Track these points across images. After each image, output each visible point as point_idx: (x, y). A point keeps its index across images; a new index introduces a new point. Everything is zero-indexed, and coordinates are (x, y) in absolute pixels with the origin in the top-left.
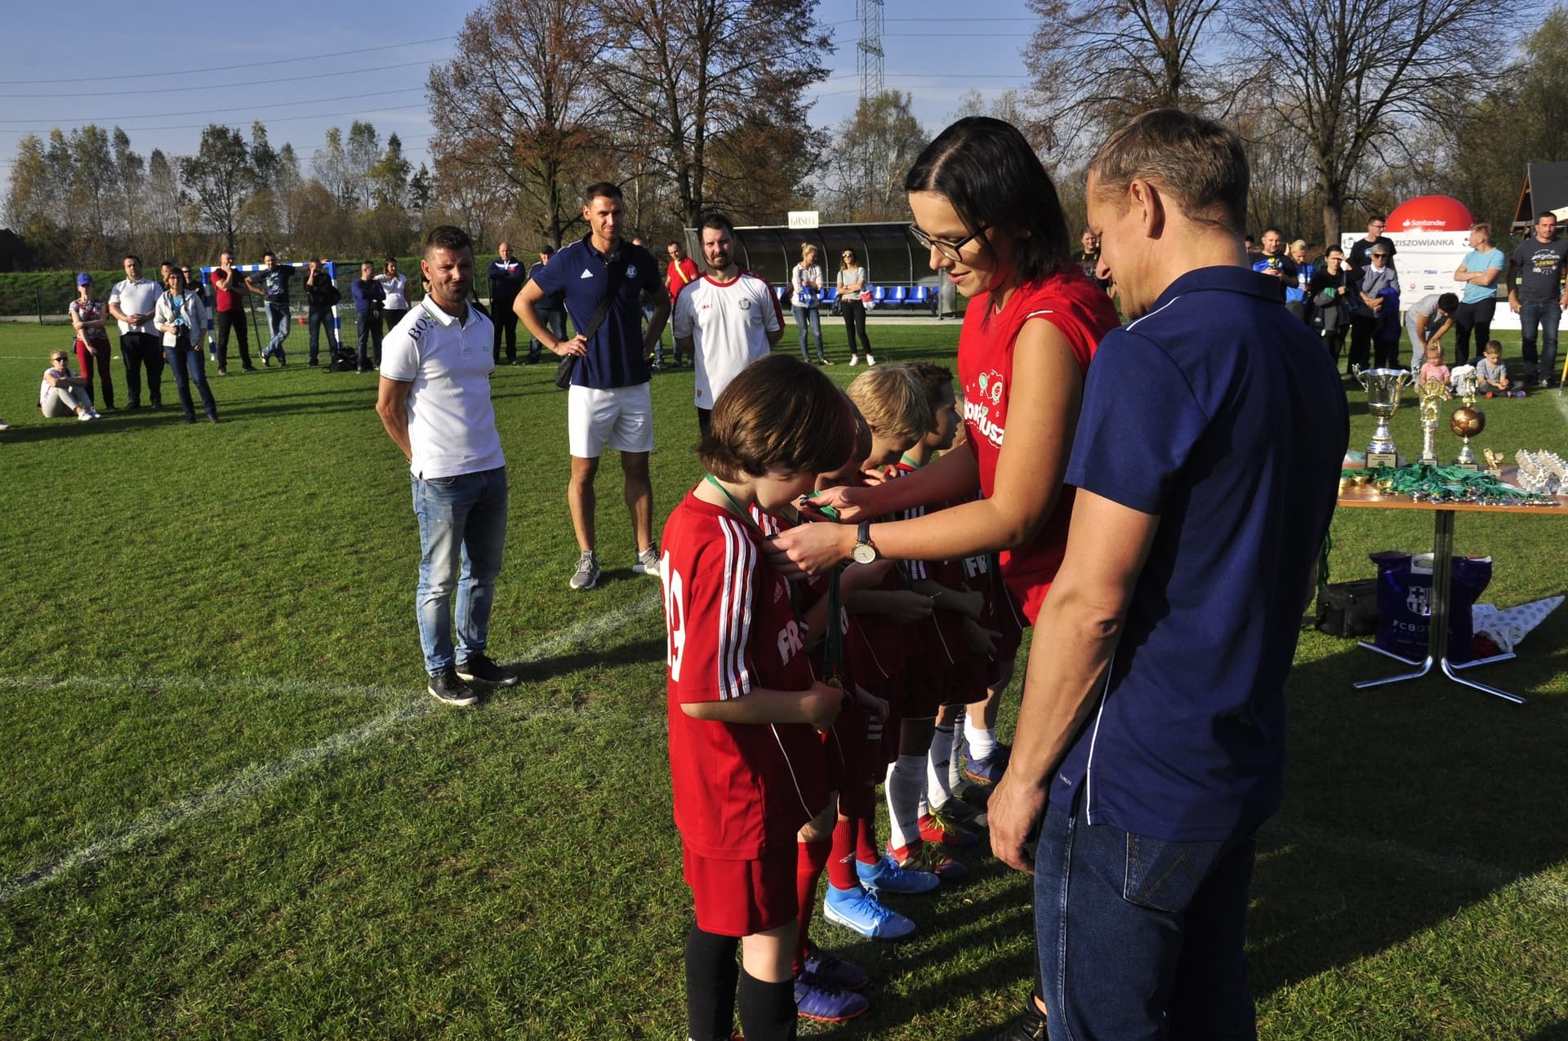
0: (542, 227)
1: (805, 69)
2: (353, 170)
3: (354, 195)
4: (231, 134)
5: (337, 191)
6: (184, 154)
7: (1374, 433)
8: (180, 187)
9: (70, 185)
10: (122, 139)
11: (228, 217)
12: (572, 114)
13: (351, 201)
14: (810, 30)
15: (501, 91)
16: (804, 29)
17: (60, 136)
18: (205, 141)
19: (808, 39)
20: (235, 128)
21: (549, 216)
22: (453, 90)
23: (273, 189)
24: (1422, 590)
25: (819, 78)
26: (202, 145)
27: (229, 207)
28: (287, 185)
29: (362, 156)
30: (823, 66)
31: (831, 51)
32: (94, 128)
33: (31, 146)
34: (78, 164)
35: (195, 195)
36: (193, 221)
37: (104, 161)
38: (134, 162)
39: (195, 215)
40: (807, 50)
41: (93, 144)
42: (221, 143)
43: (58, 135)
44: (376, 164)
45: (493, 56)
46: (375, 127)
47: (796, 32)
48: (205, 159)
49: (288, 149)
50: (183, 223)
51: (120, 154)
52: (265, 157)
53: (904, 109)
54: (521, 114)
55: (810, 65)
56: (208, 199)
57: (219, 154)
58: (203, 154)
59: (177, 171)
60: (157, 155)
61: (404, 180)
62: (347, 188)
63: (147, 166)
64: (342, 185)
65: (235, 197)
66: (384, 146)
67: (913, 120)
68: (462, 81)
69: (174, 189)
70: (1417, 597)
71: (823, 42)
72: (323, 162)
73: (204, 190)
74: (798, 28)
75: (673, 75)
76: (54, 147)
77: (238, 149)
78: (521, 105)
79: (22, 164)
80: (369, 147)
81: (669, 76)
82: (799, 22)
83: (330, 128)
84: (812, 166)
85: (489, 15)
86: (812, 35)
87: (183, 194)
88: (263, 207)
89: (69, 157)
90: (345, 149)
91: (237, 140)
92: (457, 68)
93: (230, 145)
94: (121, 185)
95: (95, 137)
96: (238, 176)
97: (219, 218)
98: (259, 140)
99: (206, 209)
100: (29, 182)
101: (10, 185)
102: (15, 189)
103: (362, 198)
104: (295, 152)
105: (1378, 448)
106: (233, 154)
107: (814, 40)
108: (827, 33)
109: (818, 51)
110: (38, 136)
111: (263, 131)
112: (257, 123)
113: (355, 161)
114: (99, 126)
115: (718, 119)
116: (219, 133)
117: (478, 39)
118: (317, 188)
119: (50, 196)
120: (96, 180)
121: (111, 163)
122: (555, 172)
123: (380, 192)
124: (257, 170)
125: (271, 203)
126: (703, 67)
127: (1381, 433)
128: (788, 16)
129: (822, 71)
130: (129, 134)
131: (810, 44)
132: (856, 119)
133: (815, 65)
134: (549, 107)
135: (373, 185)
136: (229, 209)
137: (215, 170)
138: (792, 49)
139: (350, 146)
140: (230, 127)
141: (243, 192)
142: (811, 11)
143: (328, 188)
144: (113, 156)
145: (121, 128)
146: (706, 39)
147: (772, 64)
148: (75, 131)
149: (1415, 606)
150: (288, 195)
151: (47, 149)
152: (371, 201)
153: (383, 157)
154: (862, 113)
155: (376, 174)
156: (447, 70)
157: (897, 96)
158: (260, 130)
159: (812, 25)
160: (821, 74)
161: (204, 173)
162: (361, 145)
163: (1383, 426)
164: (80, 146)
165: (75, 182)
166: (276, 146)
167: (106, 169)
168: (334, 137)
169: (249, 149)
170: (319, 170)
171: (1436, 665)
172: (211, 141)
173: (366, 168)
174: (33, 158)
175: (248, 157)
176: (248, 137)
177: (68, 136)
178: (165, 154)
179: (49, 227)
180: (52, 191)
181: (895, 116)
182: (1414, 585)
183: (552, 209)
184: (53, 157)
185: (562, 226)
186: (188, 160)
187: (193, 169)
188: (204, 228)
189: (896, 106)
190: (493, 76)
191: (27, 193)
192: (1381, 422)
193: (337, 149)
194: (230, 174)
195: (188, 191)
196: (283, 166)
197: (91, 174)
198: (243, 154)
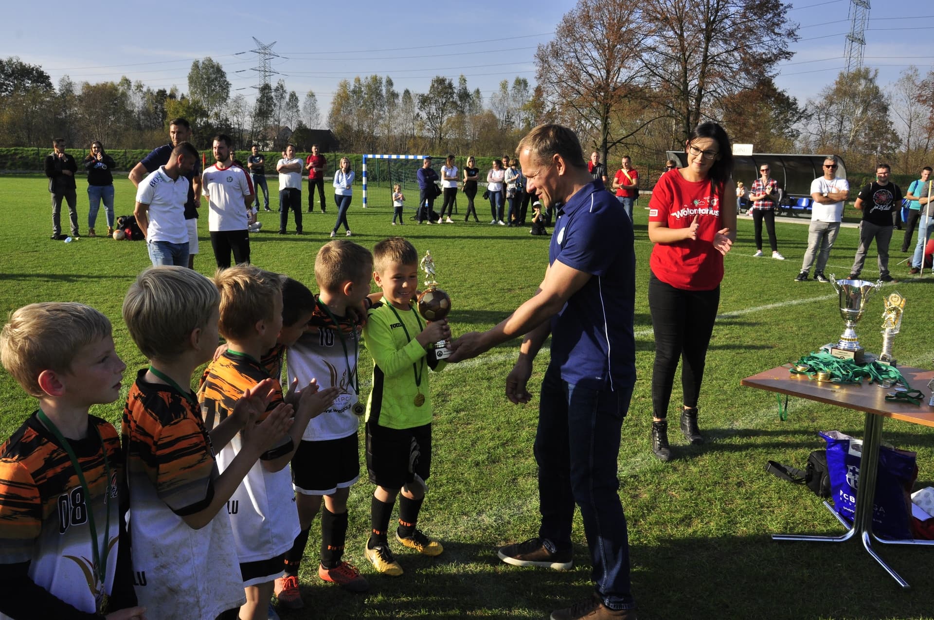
0: (596, 145)
1: (775, 52)
2: (513, 105)
3: (512, 120)
4: (447, 82)
5: (501, 117)
6: (421, 92)
7: (843, 332)
8: (417, 110)
9: (361, 107)
10: (390, 83)
11: (440, 128)
12: (623, 76)
13: (509, 122)
14: (782, 25)
15: (579, 60)
16: (778, 25)
17: (359, 81)
18: (433, 85)
19: (780, 32)
20: (450, 78)
21: (601, 139)
22: (550, 59)
23: (467, 114)
24: (857, 470)
25: (786, 58)
26: (431, 87)
27: (441, 123)
28: (474, 112)
29: (519, 98)
30: (789, 50)
31: (796, 40)
32: (376, 77)
33: (344, 86)
34: (366, 96)
35: (424, 115)
36: (421, 130)
37: (379, 95)
38: (394, 95)
39: (422, 127)
40: (778, 39)
41: (375, 84)
42: (442, 87)
43: (358, 80)
44: (526, 103)
45: (576, 40)
46: (528, 81)
47: (771, 28)
48: (432, 96)
49: (478, 92)
50: (416, 131)
51: (388, 91)
52: (464, 95)
53: (871, 81)
54: (590, 75)
55: (780, 49)
56: (431, 118)
57: (439, 93)
58: (431, 93)
59: (416, 101)
60: (407, 92)
61: (541, 113)
62: (508, 116)
63: (401, 98)
64: (506, 114)
65: (446, 118)
66: (532, 92)
67: (877, 88)
68: (556, 54)
69: (413, 112)
70: (854, 475)
71: (791, 34)
72: (497, 101)
73: (429, 113)
74: (774, 24)
75: (687, 54)
76: (355, 86)
77: (450, 91)
78: (591, 70)
79: (339, 95)
80: (523, 92)
81: (684, 54)
82: (775, 20)
83: (502, 80)
84: (801, 117)
85: (577, 14)
86: (784, 28)
87: (418, 115)
88: (459, 124)
89: (362, 92)
90: (510, 93)
91: (450, 85)
92: (552, 46)
93: (446, 88)
94: (386, 108)
95: (376, 80)
96: (448, 107)
97: (435, 129)
98: (462, 86)
99: (429, 123)
100: (341, 105)
101: (331, 106)
102: (333, 108)
103: (516, 122)
104: (481, 93)
105: (843, 344)
106: (447, 93)
107: (783, 33)
108: (794, 27)
109: (786, 40)
110: (348, 80)
111: (465, 81)
112: (462, 76)
113: (514, 100)
114: (379, 75)
115: (712, 82)
116: (441, 81)
117: (569, 30)
118: (491, 116)
119: (350, 112)
120: (374, 105)
121: (382, 96)
122: (608, 112)
123: (527, 119)
124: (459, 103)
125: (464, 122)
126: (707, 49)
127: (848, 333)
128: (769, 16)
129: (788, 53)
130: (393, 81)
131: (779, 35)
132: (835, 87)
133: (784, 49)
134: (608, 72)
135: (523, 115)
136: (441, 124)
137: (436, 102)
138: (768, 38)
139: (513, 92)
140: (447, 78)
141: (450, 115)
142: (785, 12)
143: (498, 116)
144: (384, 92)
145: (391, 77)
146: (710, 32)
147: (751, 48)
148: (367, 78)
149: (852, 482)
150: (473, 118)
151: (352, 88)
152: (521, 124)
153: (531, 99)
154: (840, 83)
155: (526, 108)
156: (547, 47)
157: (867, 71)
158: (463, 80)
159: (783, 22)
160: (788, 55)
161: (431, 103)
162: (519, 91)
163: (851, 328)
164: (369, 86)
165: (363, 105)
166: (471, 90)
167: (380, 99)
168: (504, 86)
169: (456, 91)
170: (494, 104)
171: (857, 536)
172: (436, 85)
173: (520, 104)
174: (344, 92)
175: (455, 95)
176: (456, 84)
177: (363, 81)
178: (411, 92)
179: (347, 128)
180: (351, 110)
181: (863, 86)
182: (852, 465)
183: (604, 134)
184: (354, 92)
185: (609, 145)
186: (422, 96)
187: (425, 101)
188: (426, 133)
189: (865, 78)
190: (575, 51)
191: (339, 111)
192: (849, 324)
193: (505, 93)
194: (444, 104)
195: (421, 113)
196: (473, 101)
197: (372, 101)
198: (452, 93)
